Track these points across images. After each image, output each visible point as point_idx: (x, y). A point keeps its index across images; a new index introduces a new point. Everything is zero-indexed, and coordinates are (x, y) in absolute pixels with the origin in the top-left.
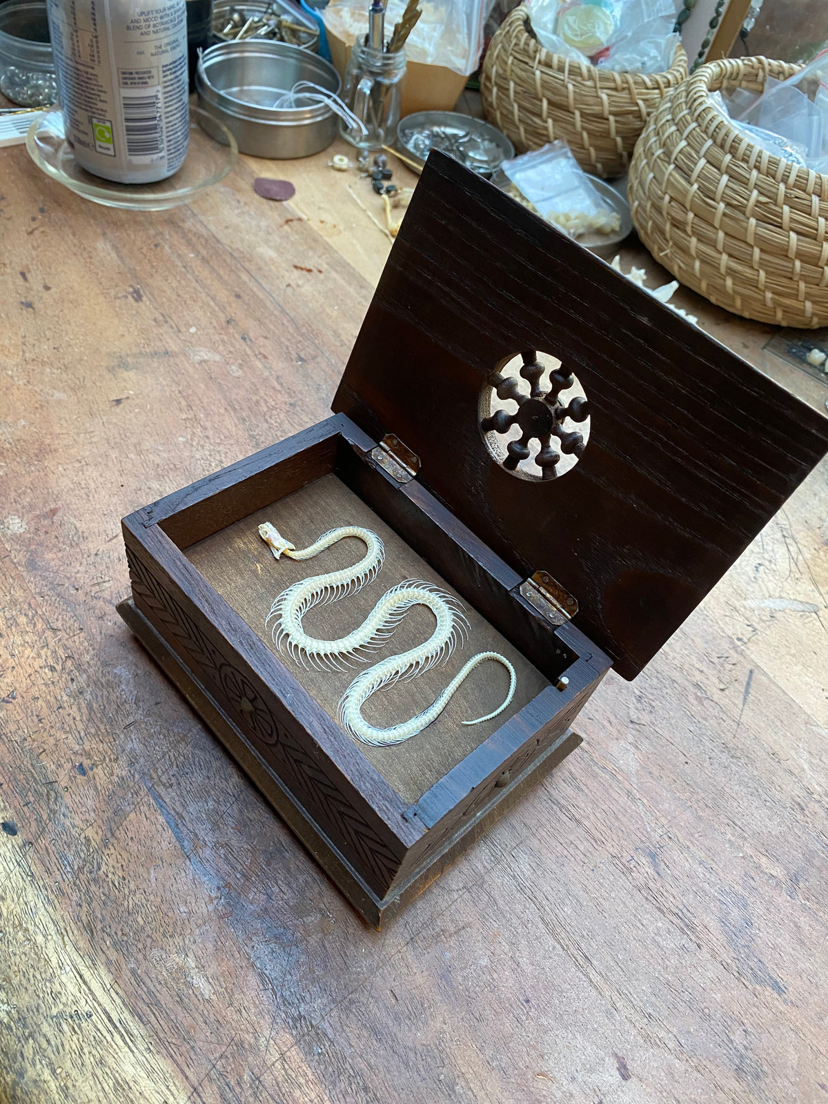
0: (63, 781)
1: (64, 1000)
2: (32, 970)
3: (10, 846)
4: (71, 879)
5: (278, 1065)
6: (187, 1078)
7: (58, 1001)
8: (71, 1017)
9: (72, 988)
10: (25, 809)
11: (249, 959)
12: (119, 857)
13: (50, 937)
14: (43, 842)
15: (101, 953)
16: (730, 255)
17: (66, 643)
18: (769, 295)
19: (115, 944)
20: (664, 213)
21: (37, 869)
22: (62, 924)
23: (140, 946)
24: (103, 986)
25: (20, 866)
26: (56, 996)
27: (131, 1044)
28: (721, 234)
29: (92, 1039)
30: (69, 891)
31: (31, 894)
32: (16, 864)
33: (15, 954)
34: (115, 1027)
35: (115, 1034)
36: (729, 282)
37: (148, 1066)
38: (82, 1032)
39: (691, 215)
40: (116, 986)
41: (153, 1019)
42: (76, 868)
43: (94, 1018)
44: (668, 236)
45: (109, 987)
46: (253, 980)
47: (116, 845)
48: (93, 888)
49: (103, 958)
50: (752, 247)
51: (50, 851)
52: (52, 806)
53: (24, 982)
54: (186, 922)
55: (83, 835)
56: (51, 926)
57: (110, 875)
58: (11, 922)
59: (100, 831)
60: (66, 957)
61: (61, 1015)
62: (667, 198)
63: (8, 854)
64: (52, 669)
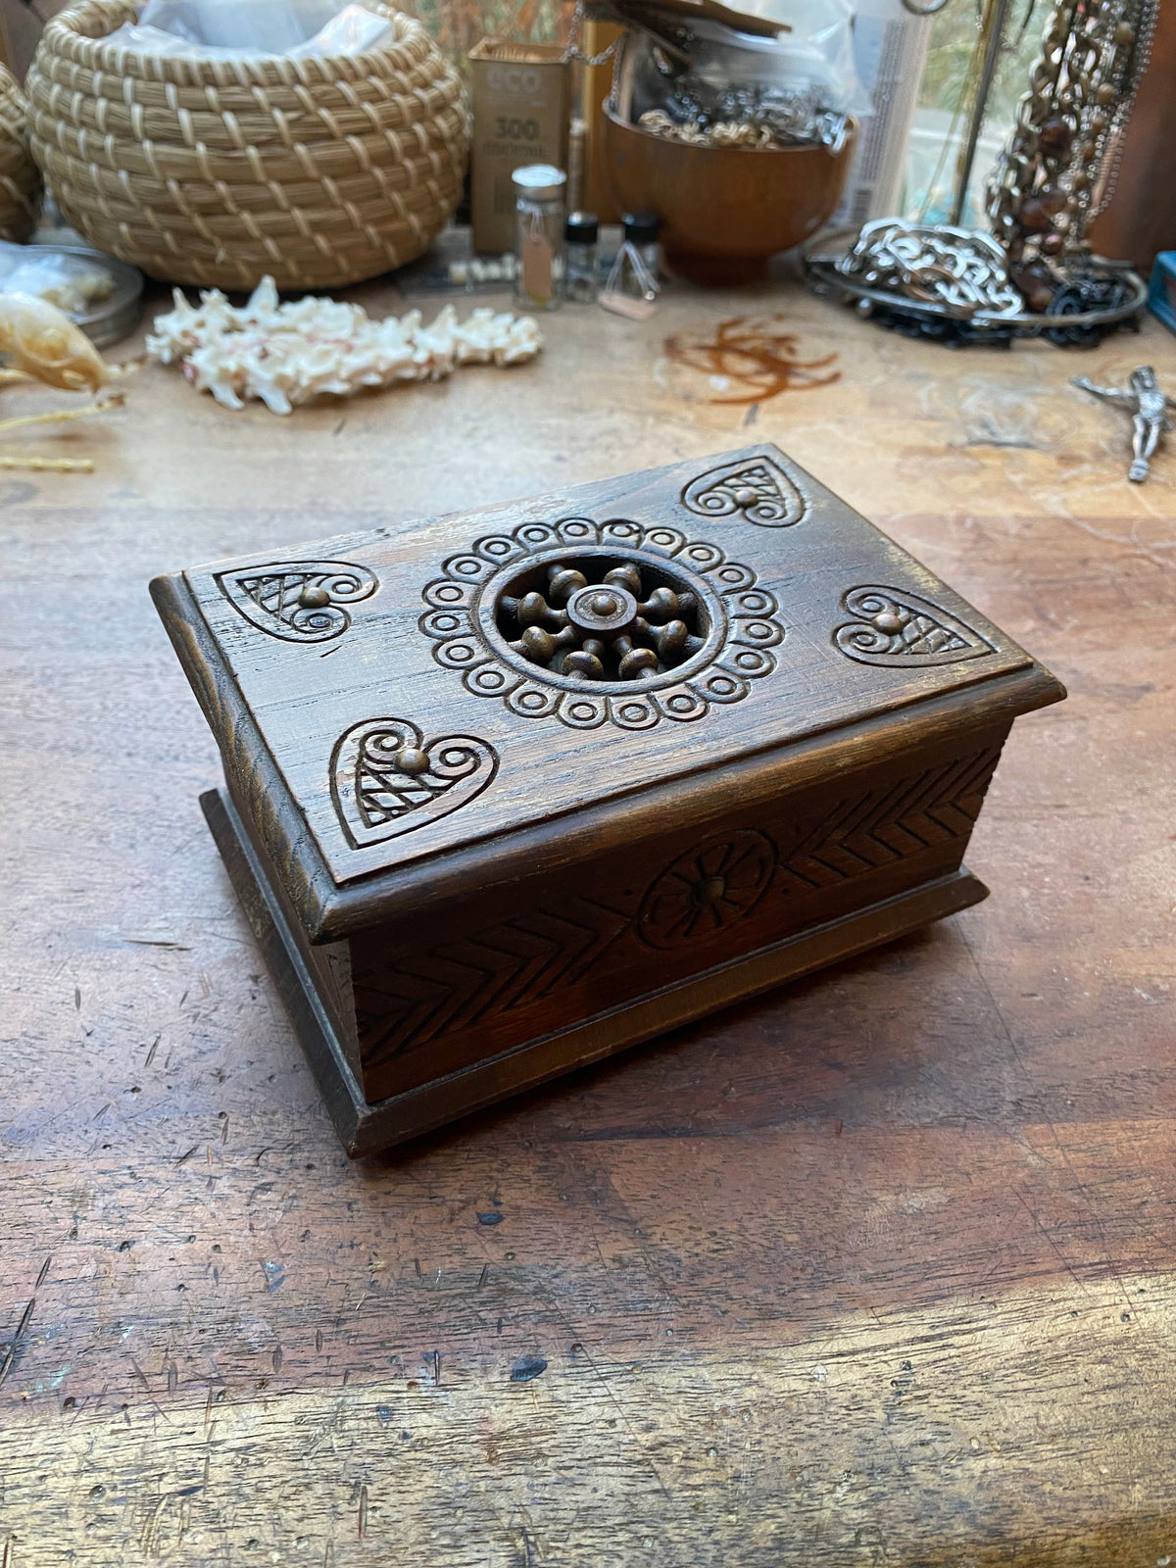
0: (493, 1255)
1: (867, 1394)
2: (797, 1426)
3: (562, 1381)
4: (674, 1308)
5: (1072, 1156)
6: (1048, 1272)
7: (865, 1404)
8: (900, 1394)
9: (854, 1375)
10: (506, 1331)
11: (914, 1127)
12: (673, 1226)
13: (755, 1378)
14: (584, 1327)
15: (814, 1312)
16: (302, 206)
17: (230, 1147)
18: (371, 230)
19: (811, 1287)
20: (184, 208)
21: (631, 1352)
22: (742, 1350)
23: (831, 1254)
24: (870, 1328)
25: (606, 1378)
26: (856, 1404)
27: (974, 1325)
28: (275, 187)
29: (944, 1377)
30: (693, 1318)
31: (668, 1379)
32: (601, 1383)
33: (759, 1442)
34: (940, 1336)
35: (950, 1341)
36: (321, 241)
37: (1014, 1315)
38: (928, 1387)
39: (222, 187)
40: (878, 1311)
41: (949, 1282)
42: (657, 1295)
43: (914, 1361)
44: (206, 233)
45: (874, 1321)
46: (945, 1135)
47: (651, 1223)
48: (706, 1282)
49: (827, 1311)
50: (318, 181)
51: (606, 1321)
52: (530, 1287)
53: (812, 1445)
54: (822, 1179)
55: (608, 1263)
56: (737, 1368)
57: (696, 1250)
58: (700, 1428)
59: (613, 1235)
60: (801, 1364)
61: (890, 1409)
62: (173, 186)
63: (574, 1389)
64: (265, 1188)
